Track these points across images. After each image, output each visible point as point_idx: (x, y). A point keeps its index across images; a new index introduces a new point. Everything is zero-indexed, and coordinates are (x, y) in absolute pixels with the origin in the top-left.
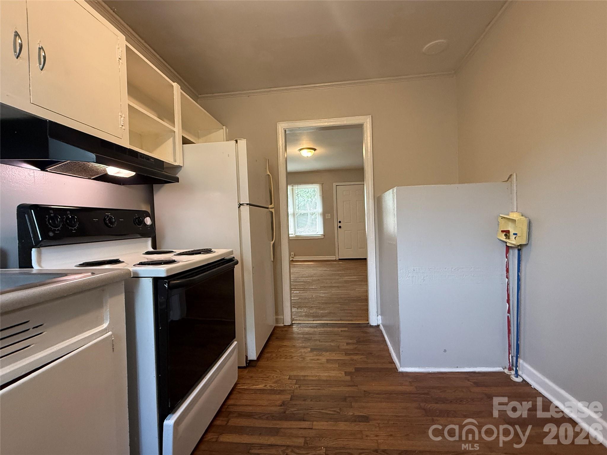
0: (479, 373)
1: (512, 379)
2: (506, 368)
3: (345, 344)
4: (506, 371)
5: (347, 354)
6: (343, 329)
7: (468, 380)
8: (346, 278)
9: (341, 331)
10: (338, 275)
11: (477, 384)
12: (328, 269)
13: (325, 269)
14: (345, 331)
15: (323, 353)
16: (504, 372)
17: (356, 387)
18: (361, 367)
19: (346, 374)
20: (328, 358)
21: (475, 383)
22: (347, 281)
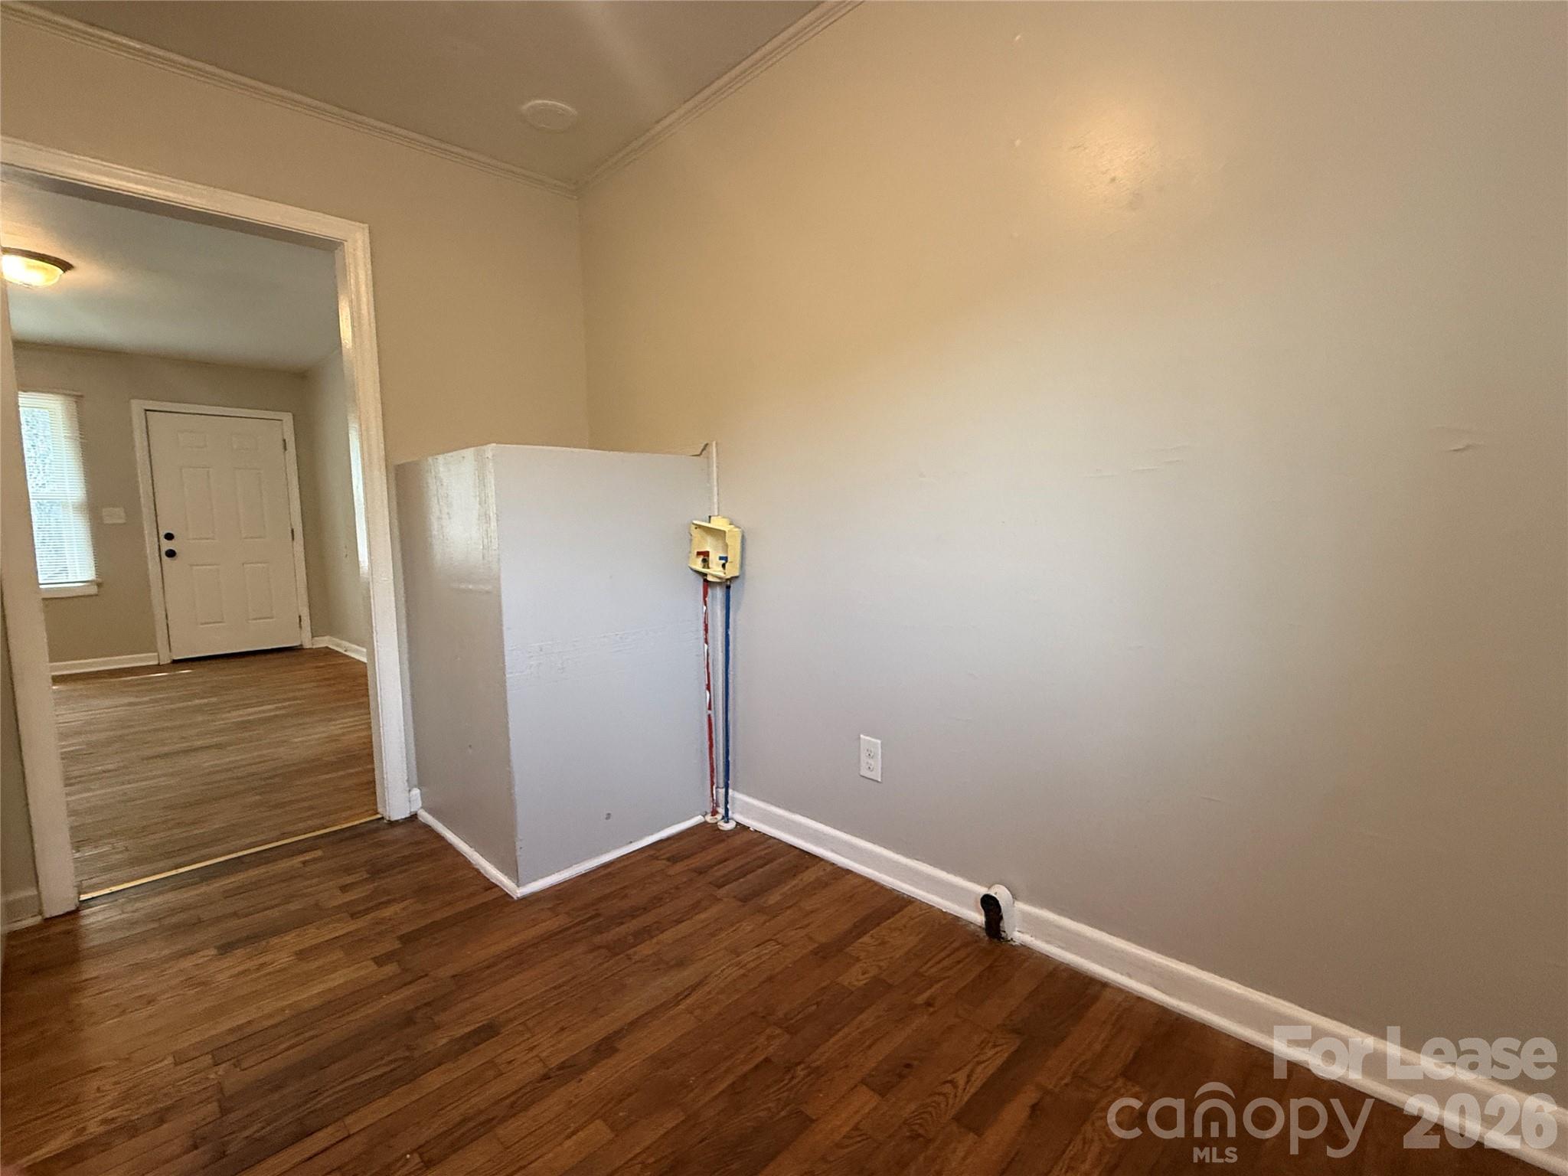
0: (668, 839)
1: (721, 828)
2: (706, 814)
3: (339, 893)
4: (709, 818)
5: (355, 914)
6: (308, 857)
7: (657, 858)
8: (236, 716)
9: (304, 863)
10: (199, 709)
11: (673, 860)
12: (145, 699)
13: (132, 700)
14: (314, 860)
15: (272, 943)
16: (706, 822)
17: (426, 978)
18: (413, 928)
19: (379, 961)
20: (297, 949)
21: (668, 859)
22: (243, 722)
